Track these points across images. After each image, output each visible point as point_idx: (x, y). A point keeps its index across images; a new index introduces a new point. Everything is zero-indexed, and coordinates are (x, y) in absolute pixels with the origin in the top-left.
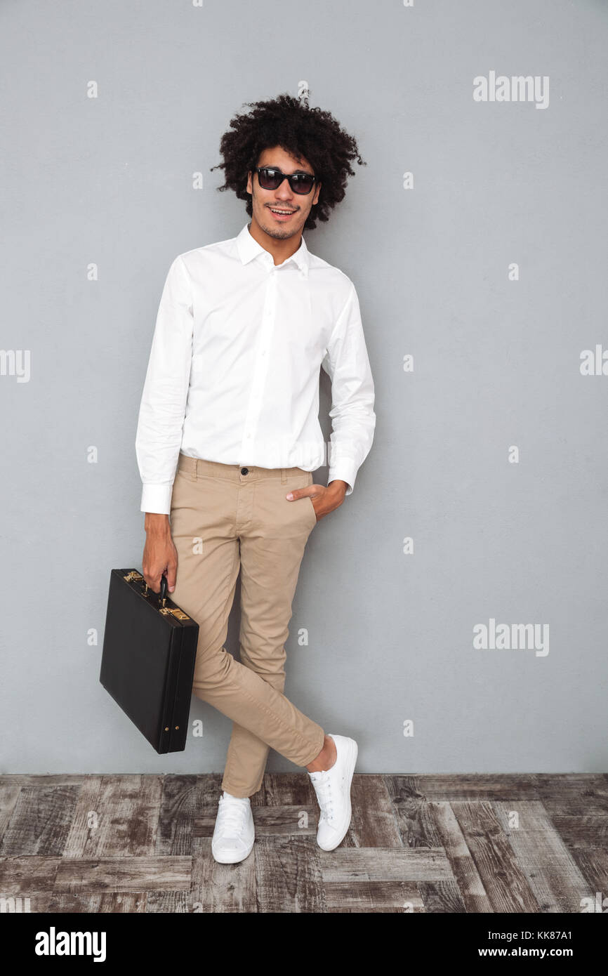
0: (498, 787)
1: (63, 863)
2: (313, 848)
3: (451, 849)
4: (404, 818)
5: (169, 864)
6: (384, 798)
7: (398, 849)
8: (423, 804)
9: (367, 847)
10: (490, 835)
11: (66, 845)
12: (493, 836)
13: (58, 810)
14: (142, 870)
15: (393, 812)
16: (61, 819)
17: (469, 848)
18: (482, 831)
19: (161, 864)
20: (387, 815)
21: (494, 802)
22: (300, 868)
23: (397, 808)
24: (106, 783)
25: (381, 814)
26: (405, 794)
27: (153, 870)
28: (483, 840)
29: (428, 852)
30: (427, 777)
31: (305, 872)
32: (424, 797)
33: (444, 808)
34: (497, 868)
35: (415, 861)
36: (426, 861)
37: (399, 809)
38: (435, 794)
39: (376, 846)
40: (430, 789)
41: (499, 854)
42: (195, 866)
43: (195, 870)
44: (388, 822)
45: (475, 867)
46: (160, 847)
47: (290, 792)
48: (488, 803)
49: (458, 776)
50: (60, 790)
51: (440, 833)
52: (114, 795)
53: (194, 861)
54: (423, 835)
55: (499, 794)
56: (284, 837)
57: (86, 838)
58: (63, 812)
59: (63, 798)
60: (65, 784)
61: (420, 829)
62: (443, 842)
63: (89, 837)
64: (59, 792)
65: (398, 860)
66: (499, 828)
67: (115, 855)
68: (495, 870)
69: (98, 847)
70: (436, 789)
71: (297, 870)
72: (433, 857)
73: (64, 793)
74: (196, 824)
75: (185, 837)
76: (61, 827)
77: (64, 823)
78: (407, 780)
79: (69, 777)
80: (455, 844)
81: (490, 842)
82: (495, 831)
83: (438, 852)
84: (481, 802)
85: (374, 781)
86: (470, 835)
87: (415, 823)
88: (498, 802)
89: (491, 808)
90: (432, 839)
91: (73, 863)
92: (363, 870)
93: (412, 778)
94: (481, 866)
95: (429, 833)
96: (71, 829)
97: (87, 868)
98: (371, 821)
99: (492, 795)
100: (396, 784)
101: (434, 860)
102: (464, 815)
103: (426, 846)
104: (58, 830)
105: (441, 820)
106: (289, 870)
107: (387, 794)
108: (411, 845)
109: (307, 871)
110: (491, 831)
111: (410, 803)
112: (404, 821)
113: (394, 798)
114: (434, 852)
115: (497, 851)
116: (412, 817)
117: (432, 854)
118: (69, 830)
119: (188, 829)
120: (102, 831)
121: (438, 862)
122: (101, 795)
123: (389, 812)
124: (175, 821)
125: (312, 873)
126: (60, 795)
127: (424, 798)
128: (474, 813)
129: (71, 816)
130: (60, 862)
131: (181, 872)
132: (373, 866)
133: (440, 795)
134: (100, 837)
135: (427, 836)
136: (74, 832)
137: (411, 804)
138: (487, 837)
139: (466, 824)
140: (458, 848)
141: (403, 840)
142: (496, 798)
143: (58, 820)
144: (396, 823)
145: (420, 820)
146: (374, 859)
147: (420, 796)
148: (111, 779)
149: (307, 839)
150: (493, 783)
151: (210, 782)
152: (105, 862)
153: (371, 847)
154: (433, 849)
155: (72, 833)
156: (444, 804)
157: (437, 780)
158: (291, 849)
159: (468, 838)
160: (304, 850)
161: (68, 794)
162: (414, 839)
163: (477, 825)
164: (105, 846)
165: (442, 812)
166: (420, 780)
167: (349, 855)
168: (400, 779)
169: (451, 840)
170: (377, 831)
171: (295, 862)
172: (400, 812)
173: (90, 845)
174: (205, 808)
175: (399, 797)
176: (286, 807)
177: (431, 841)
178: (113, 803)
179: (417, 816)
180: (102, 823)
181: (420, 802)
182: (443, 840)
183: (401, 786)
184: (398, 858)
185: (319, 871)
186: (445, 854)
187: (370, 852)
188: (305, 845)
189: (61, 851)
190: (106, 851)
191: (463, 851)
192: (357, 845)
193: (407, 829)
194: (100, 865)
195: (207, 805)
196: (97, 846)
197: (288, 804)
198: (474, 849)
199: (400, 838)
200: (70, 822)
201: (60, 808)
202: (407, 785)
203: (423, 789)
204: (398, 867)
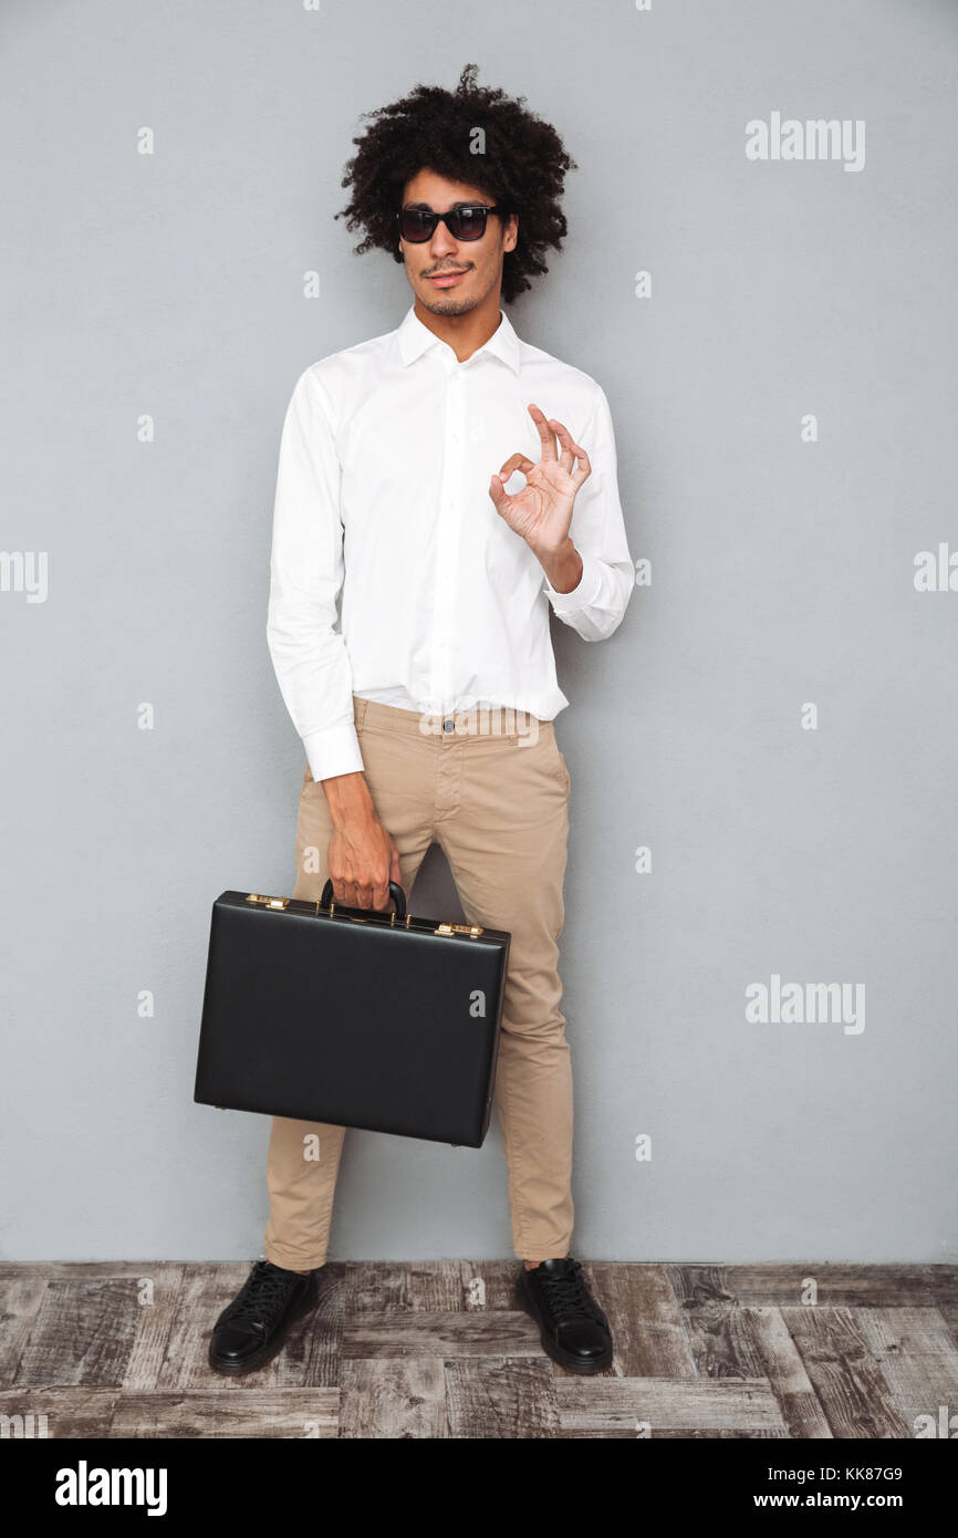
0: (865, 1285)
1: (123, 1398)
2: (544, 1376)
3: (781, 1382)
4: (701, 1331)
5: (302, 1399)
6: (667, 1300)
7: (690, 1380)
8: (733, 1311)
9: (636, 1375)
10: (847, 1360)
11: (128, 1371)
12: (852, 1360)
13: (112, 1316)
14: (257, 1409)
15: (682, 1322)
16: (118, 1330)
17: (811, 1381)
18: (834, 1354)
19: (289, 1401)
20: (672, 1327)
21: (857, 1309)
22: (522, 1408)
23: (688, 1316)
24: (192, 1275)
25: (659, 1325)
26: (702, 1295)
27: (275, 1409)
28: (835, 1368)
29: (741, 1385)
30: (740, 1268)
31: (531, 1414)
32: (736, 1299)
33: (769, 1317)
34: (858, 1411)
35: (717, 1399)
36: (738, 1399)
37: (691, 1318)
38: (754, 1294)
39: (652, 1376)
40: (745, 1287)
41: (863, 1389)
42: (346, 1403)
43: (346, 1409)
44: (673, 1338)
45: (820, 1409)
46: (286, 1374)
47: (505, 1290)
48: (846, 1310)
49: (795, 1267)
50: (114, 1285)
51: (762, 1356)
52: (206, 1294)
53: (343, 1395)
54: (732, 1358)
55: (865, 1295)
56: (496, 1360)
57: (160, 1360)
58: (121, 1320)
59: (120, 1298)
60: (121, 1276)
61: (726, 1350)
62: (766, 1370)
63: (166, 1359)
64: (113, 1289)
65: (689, 1397)
66: (865, 1350)
67: (210, 1386)
68: (855, 1414)
69: (182, 1373)
70: (757, 1287)
71: (518, 1410)
72: (749, 1393)
73: (120, 1291)
74: (345, 1340)
75: (328, 1358)
76: (117, 1342)
77: (123, 1337)
78: (706, 1272)
79: (127, 1266)
80: (786, 1373)
81: (848, 1371)
82: (857, 1353)
83: (757, 1385)
84: (834, 1308)
85: (650, 1274)
86: (814, 1359)
87: (720, 1344)
88: (863, 1309)
89: (850, 1317)
90: (747, 1365)
91: (141, 1397)
92: (630, 1412)
93: (716, 1270)
94: (831, 1408)
95: (743, 1356)
96: (135, 1345)
97: (164, 1405)
98: (644, 1336)
99: (852, 1297)
100: (687, 1279)
101: (750, 1398)
102: (804, 1328)
103: (738, 1375)
104: (114, 1347)
105: (763, 1336)
106: (503, 1411)
107: (672, 1295)
108: (711, 1374)
109: (533, 1411)
110: (849, 1354)
111: (711, 1309)
112: (700, 1338)
113: (684, 1301)
114: (751, 1385)
115: (860, 1385)
116: (714, 1331)
117: (748, 1388)
118: (132, 1347)
119: (333, 1347)
120: (186, 1349)
121: (757, 1401)
122: (184, 1293)
123: (676, 1322)
124: (311, 1335)
125: (543, 1414)
126: (114, 1292)
127: (735, 1302)
128: (821, 1326)
129: (134, 1326)
130: (118, 1396)
131: (322, 1413)
132: (646, 1405)
133: (762, 1297)
134: (183, 1359)
135: (740, 1360)
136: (140, 1351)
137: (713, 1311)
138: (843, 1363)
139: (805, 1342)
140: (791, 1380)
141: (698, 1367)
142: (860, 1302)
143: (112, 1333)
144: (686, 1339)
145: (727, 1336)
146: (649, 1396)
147: (727, 1298)
148: (200, 1268)
149: (534, 1364)
150: (855, 1279)
151: (369, 1274)
152: (194, 1397)
153: (643, 1376)
154: (749, 1380)
155: (137, 1352)
156: (770, 1311)
157: (759, 1273)
158: (507, 1378)
159: (809, 1364)
160: (529, 1380)
161: (127, 1292)
162: (717, 1365)
163: (826, 1344)
164: (194, 1372)
165: (766, 1323)
166: (730, 1272)
167: (605, 1388)
168: (694, 1271)
169: (781, 1368)
170: (654, 1352)
171: (515, 1398)
172: (693, 1324)
173: (167, 1370)
174: (361, 1313)
175: (692, 1299)
176: (499, 1314)
177: (745, 1367)
178: (204, 1305)
179: (722, 1329)
180: (187, 1337)
181: (728, 1308)
182: (766, 1366)
183: (695, 1282)
184: (691, 1394)
185: (555, 1413)
186: (769, 1389)
187: (641, 1384)
188: (531, 1373)
189: (120, 1380)
190: (195, 1380)
191: (800, 1384)
192: (620, 1373)
193: (705, 1350)
194: (186, 1401)
195: (364, 1309)
196: (179, 1371)
197: (502, 1309)
198: (819, 1381)
199: (692, 1363)
200: (134, 1334)
201: (115, 1313)
202: (706, 1281)
203: (735, 1287)
204: (689, 1407)
